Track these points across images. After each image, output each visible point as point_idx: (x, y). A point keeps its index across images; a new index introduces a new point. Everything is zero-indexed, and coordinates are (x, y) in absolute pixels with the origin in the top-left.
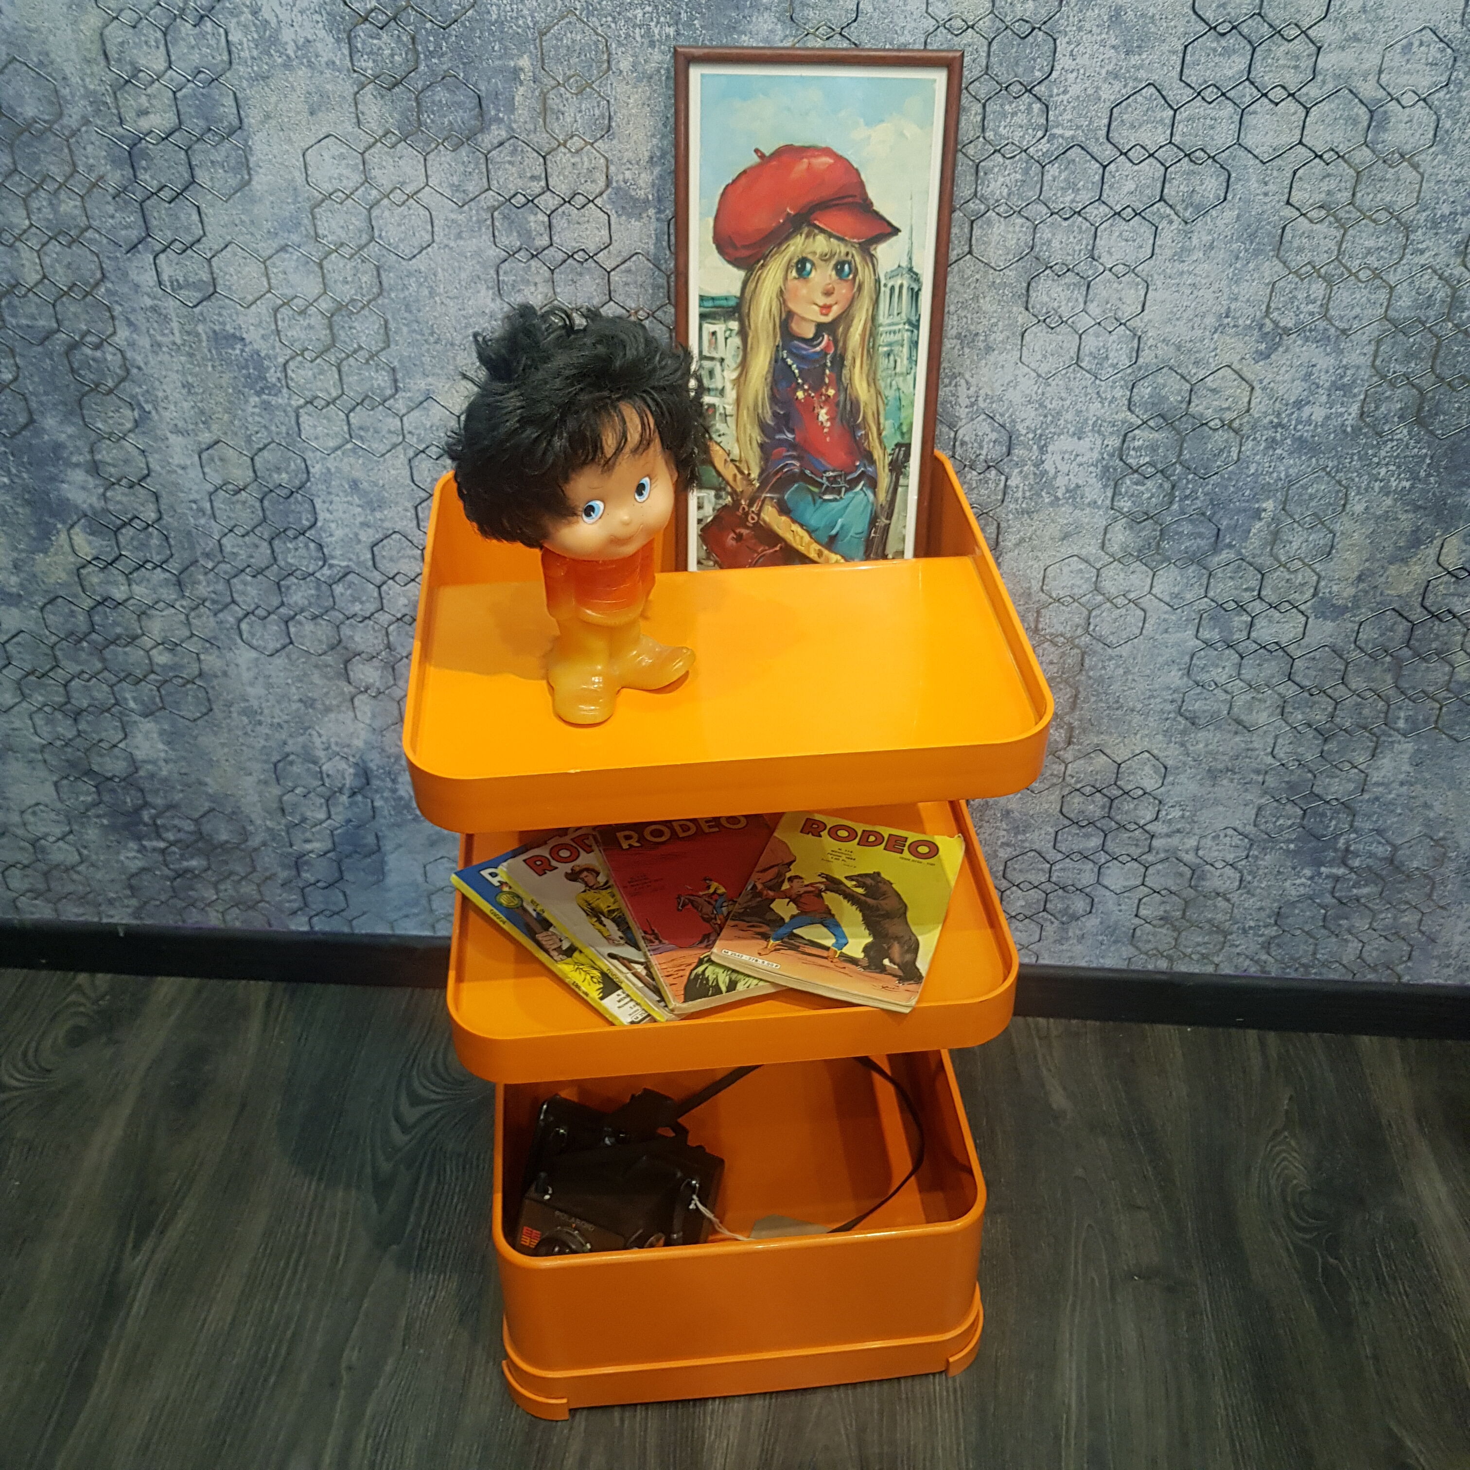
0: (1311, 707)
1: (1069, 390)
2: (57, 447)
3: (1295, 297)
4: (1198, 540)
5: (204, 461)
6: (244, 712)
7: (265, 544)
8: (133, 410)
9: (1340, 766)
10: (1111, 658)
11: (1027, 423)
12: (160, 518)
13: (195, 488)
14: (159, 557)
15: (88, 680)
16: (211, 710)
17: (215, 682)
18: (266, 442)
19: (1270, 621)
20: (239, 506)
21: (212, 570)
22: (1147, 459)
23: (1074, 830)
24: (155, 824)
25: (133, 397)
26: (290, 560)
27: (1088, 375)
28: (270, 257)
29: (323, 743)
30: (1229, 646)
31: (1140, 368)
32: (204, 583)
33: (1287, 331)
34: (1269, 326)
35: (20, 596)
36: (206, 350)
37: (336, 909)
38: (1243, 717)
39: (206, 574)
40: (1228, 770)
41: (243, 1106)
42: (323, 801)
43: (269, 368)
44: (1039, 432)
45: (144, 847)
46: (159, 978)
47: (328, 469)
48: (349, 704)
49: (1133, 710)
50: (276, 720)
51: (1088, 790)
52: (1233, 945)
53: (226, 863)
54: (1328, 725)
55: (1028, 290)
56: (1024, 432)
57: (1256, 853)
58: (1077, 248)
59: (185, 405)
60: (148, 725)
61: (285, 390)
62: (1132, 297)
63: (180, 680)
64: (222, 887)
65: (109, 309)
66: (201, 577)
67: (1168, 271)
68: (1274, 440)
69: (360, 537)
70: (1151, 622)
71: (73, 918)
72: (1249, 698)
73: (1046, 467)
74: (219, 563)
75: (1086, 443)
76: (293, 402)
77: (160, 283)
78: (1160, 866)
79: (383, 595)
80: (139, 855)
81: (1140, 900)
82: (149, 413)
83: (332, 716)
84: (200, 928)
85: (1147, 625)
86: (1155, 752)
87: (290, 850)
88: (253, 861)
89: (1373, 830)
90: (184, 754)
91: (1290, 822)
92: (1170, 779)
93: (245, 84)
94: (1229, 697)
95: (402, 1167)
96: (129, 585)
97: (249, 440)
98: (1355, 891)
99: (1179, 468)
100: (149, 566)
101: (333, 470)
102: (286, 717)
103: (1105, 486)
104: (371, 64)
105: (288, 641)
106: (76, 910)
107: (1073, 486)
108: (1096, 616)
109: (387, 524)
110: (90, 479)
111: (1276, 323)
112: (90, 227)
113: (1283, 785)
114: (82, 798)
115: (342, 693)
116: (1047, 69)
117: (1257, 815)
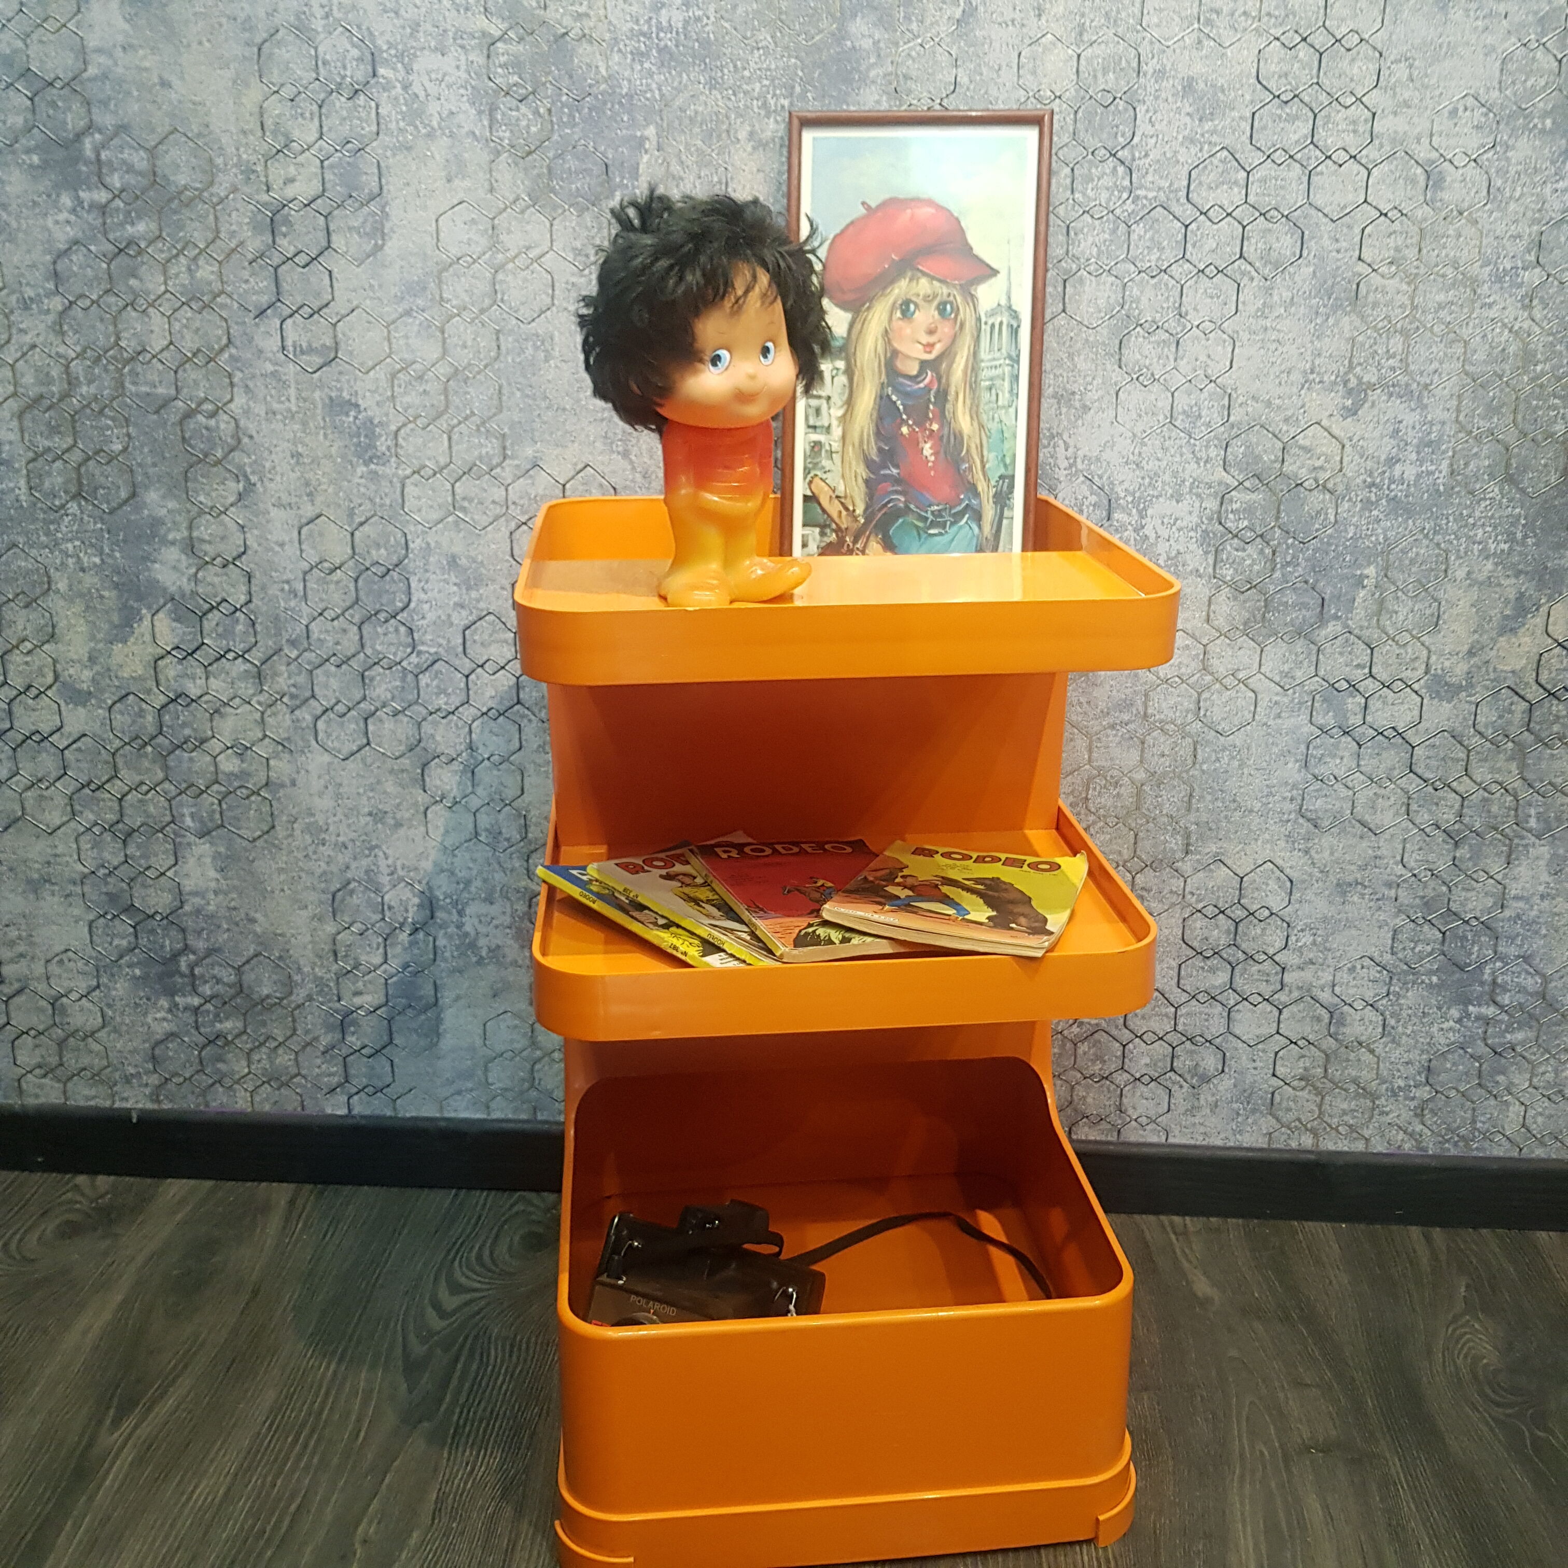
0: (1437, 804)
1: (1165, 449)
2: (156, 522)
3: (1376, 352)
4: (1304, 612)
5: (303, 537)
6: (307, 829)
7: (356, 628)
8: (239, 481)
9: (1475, 876)
10: (1224, 749)
11: (1126, 485)
12: (250, 601)
13: (290, 567)
14: (242, 645)
15: (148, 792)
16: (273, 827)
17: (281, 793)
18: (369, 515)
19: (1384, 702)
20: (332, 587)
21: (296, 659)
22: (1246, 523)
23: (1198, 962)
24: (192, 974)
25: (241, 467)
26: (378, 648)
27: (1182, 434)
28: (394, 322)
29: (389, 866)
30: (1345, 733)
31: (1232, 426)
32: (286, 675)
33: (1372, 387)
34: (1353, 382)
35: (90, 693)
36: (319, 418)
37: (380, 1084)
38: (1367, 818)
39: (289, 664)
40: (1357, 883)
41: (255, 1293)
42: (380, 940)
43: (380, 435)
44: (1137, 495)
45: (176, 1005)
46: (169, 1180)
47: (428, 544)
48: (422, 816)
49: (1251, 811)
50: (341, 839)
51: (1210, 911)
52: (1382, 1113)
53: (264, 1024)
54: (1457, 827)
55: (1120, 349)
56: (1122, 495)
57: (1397, 989)
58: (1165, 305)
59: (293, 476)
60: (203, 848)
61: (393, 459)
62: (1222, 353)
63: (244, 791)
64: (256, 1057)
65: (230, 376)
66: (283, 668)
67: (1253, 327)
68: (1369, 500)
69: (453, 619)
70: (1262, 704)
71: (82, 1103)
72: (1371, 794)
73: (1147, 532)
74: (305, 650)
75: (1184, 505)
76: (400, 472)
77: (283, 348)
78: (1294, 1008)
79: (470, 685)
80: (170, 1016)
81: (1276, 1053)
82: (254, 485)
83: (402, 832)
84: (223, 1113)
85: (1258, 709)
86: (1279, 862)
87: (337, 1005)
88: (294, 1021)
89: (1519, 957)
90: (236, 882)
91: (1429, 948)
92: (1296, 895)
93: (389, 153)
94: (1351, 793)
95: (439, 1351)
96: (207, 679)
97: (351, 514)
98: (1509, 1036)
99: (1278, 532)
100: (230, 656)
101: (433, 545)
102: (353, 835)
103: (1206, 553)
104: (508, 134)
105: (365, 741)
106: (86, 1092)
107: (1173, 554)
108: (1206, 700)
109: (482, 605)
110: (183, 557)
111: (1360, 379)
112: (222, 292)
113: (1418, 901)
114: (116, 942)
115: (416, 804)
116: (1129, 135)
117: (1393, 939)
